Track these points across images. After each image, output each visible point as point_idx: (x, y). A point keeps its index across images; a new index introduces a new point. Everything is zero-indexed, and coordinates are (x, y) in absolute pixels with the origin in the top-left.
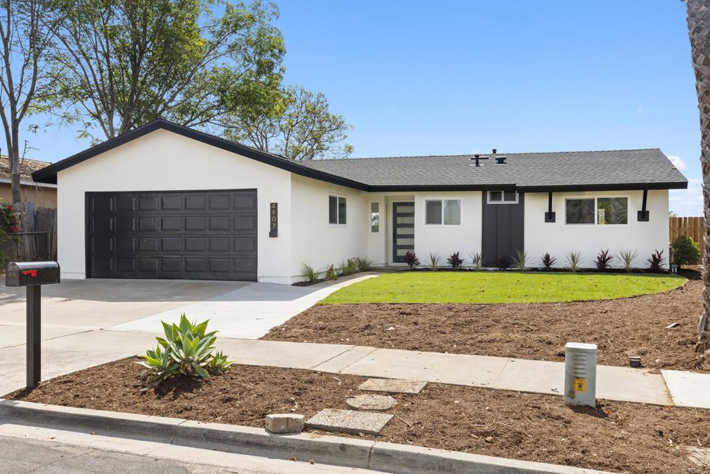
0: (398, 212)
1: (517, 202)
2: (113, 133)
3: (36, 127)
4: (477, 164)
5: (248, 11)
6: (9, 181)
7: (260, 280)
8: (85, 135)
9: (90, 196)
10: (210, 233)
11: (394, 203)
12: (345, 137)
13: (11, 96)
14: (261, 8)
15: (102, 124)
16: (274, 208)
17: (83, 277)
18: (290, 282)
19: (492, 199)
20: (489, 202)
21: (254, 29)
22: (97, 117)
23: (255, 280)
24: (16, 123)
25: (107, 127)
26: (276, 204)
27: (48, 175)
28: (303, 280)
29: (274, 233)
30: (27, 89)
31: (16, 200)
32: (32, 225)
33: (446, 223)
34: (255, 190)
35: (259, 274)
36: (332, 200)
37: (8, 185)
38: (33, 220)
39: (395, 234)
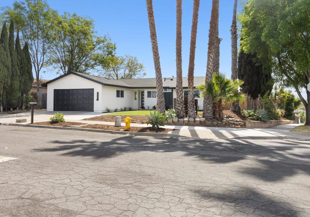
1: (171, 91)
2: (65, 73)
3: (45, 72)
4: (165, 80)
5: (102, 39)
6: (37, 86)
7: (94, 111)
8: (58, 73)
9: (55, 90)
10: (83, 99)
12: (144, 70)
13: (38, 65)
14: (106, 38)
15: (63, 70)
16: (98, 93)
17: (53, 111)
18: (101, 112)
19: (164, 91)
21: (105, 43)
22: (61, 68)
23: (93, 111)
24: (38, 71)
25: (64, 71)
26: (98, 92)
27: (45, 85)
28: (106, 111)
29: (98, 100)
30: (41, 63)
31: (38, 91)
32: (42, 98)
33: (152, 97)
34: (94, 89)
35: (94, 110)
36: (118, 92)
37: (36, 87)
38: (42, 96)
39: (142, 100)
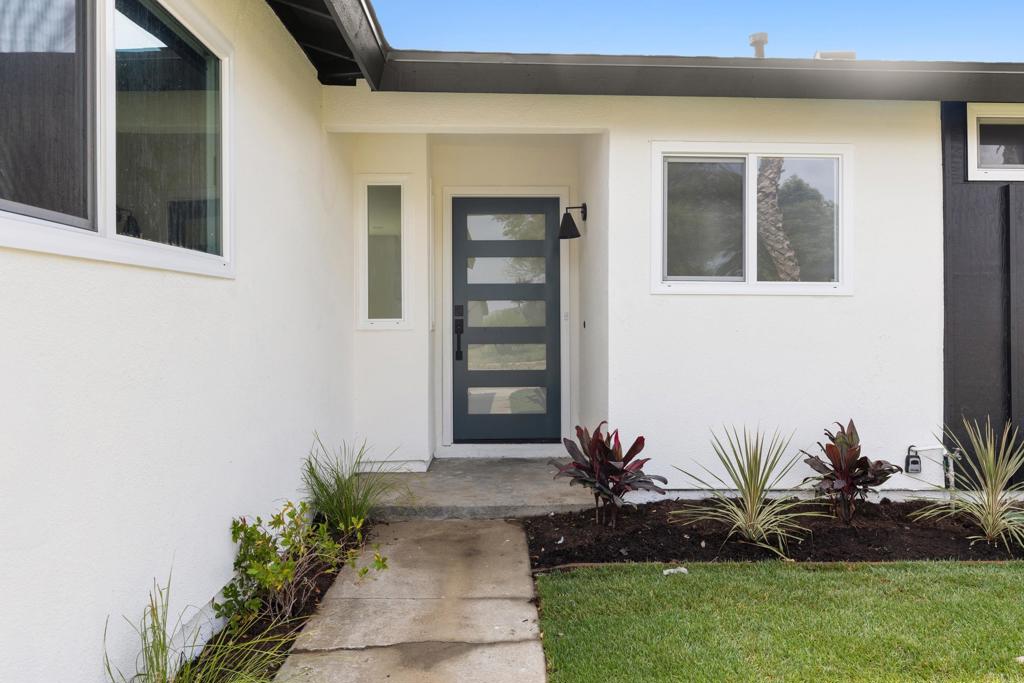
0: (471, 238)
11: (456, 202)
20: (977, 171)
39: (459, 327)
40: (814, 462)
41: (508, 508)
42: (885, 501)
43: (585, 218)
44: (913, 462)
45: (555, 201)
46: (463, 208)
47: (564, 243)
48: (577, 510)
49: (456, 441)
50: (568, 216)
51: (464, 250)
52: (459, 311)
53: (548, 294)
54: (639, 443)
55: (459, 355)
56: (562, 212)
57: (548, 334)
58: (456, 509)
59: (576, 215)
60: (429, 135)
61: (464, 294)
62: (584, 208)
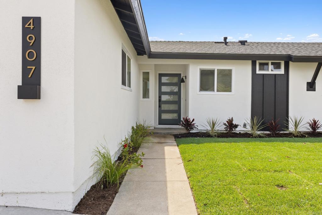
0: (162, 82)
1: (282, 71)
11: (159, 74)
16: (32, 28)
20: (258, 72)
26: (37, 21)
29: (30, 89)
33: (218, 91)
39: (160, 100)
40: (225, 124)
41: (170, 133)
42: (240, 133)
43: (186, 79)
44: (245, 126)
45: (180, 74)
46: (161, 75)
47: (182, 84)
48: (183, 133)
49: (159, 124)
50: (182, 78)
51: (161, 84)
52: (160, 97)
53: (179, 94)
54: (193, 120)
55: (160, 106)
56: (182, 77)
57: (178, 103)
58: (161, 133)
59: (184, 78)
60: (155, 64)
61: (161, 93)
62: (186, 76)
